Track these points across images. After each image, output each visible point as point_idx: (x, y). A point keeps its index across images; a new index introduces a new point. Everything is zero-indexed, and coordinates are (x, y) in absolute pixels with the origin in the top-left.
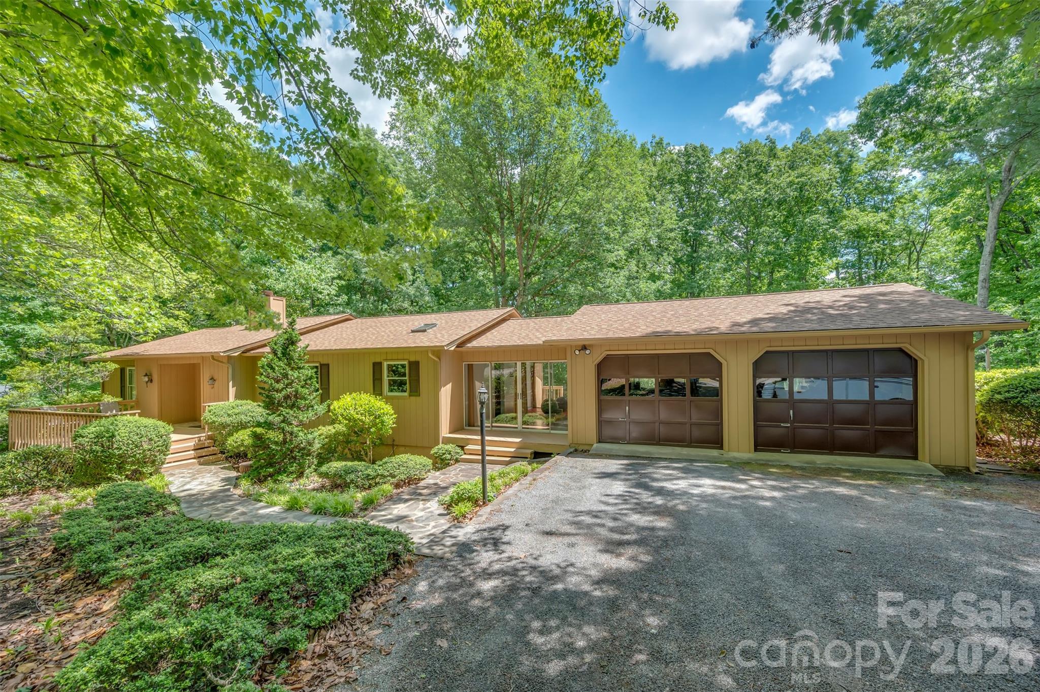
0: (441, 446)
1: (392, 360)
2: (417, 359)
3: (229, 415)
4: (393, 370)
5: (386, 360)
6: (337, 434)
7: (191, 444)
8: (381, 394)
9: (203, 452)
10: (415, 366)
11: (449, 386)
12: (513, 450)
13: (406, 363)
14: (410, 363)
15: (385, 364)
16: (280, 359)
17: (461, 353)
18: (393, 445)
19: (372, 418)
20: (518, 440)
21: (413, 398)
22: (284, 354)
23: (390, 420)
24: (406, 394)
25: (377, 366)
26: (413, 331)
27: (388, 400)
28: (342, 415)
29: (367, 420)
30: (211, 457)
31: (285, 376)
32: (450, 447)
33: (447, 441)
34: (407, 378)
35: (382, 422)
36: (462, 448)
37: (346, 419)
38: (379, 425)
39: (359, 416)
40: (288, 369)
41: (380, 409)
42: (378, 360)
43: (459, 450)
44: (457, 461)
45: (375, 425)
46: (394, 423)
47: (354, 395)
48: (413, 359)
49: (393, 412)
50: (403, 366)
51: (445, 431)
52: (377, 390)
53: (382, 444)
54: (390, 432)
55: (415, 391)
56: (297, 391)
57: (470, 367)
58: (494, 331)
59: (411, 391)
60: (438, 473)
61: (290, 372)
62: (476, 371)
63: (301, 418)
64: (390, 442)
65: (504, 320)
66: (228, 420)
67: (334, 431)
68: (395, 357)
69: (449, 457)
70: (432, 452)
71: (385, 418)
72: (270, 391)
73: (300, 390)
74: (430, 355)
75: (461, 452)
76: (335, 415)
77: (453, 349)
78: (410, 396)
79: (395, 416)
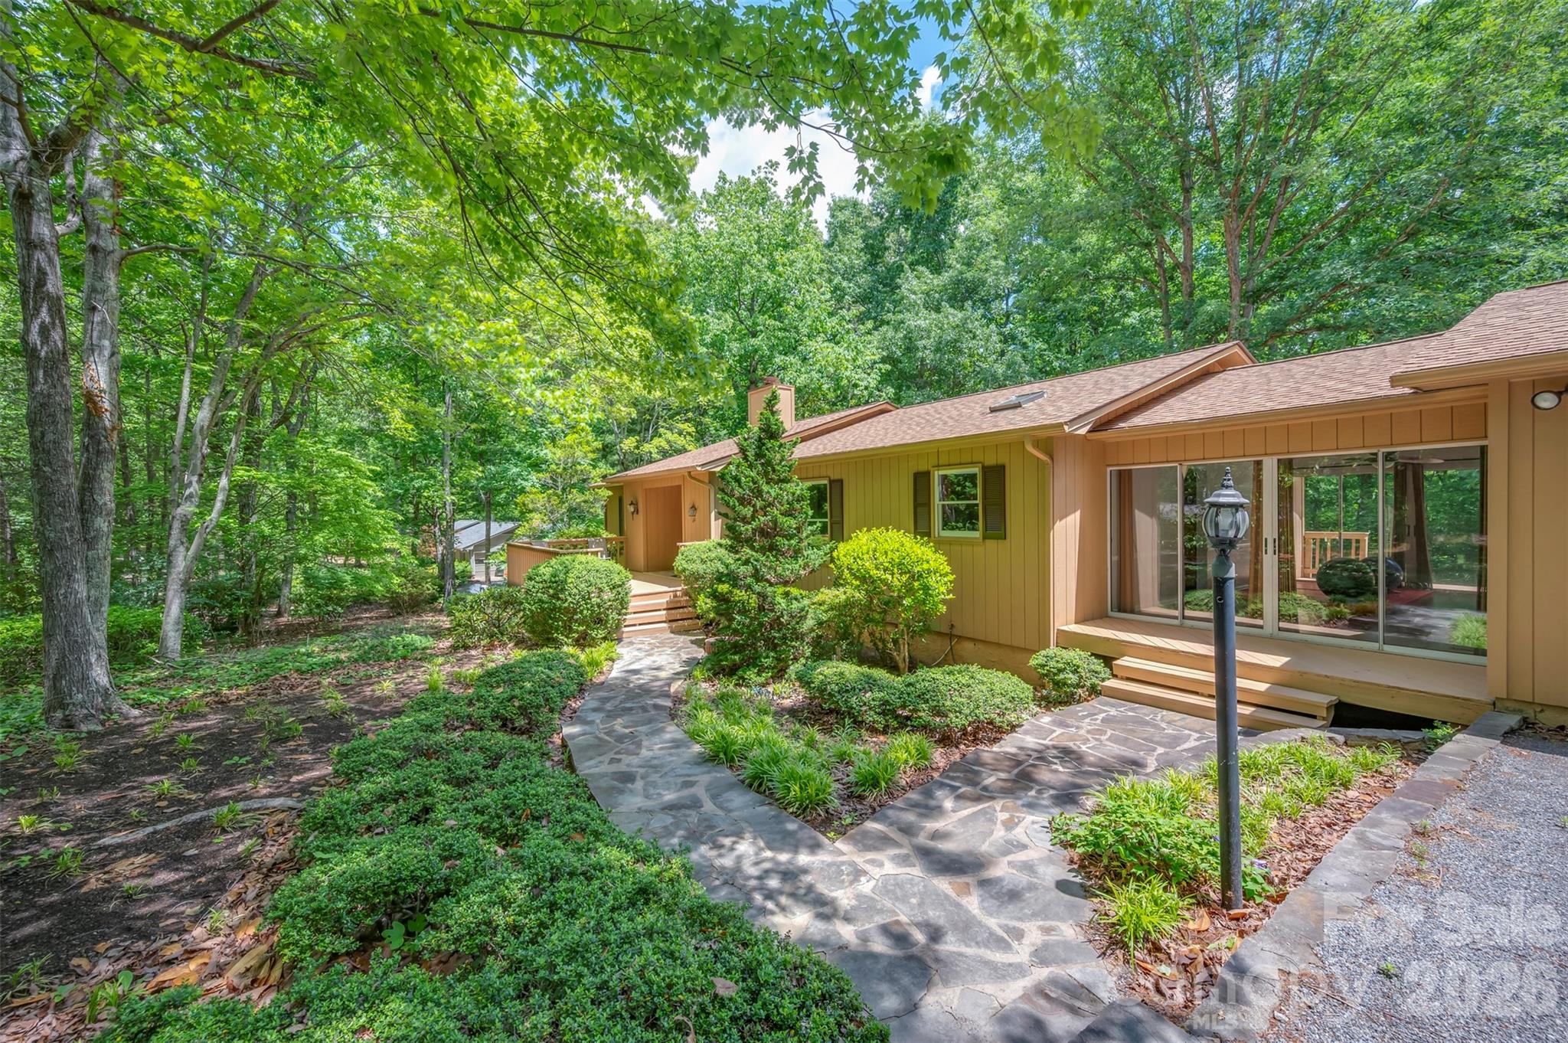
0: (1052, 650)
1: (949, 465)
2: (1000, 462)
3: (703, 562)
4: (951, 487)
5: (938, 466)
6: (849, 604)
7: (663, 600)
8: (928, 534)
9: (677, 614)
10: (995, 476)
11: (1074, 520)
12: (1262, 687)
13: (975, 470)
14: (986, 470)
15: (936, 475)
16: (751, 466)
17: (1103, 446)
18: (951, 636)
19: (904, 578)
20: (1277, 661)
21: (991, 544)
22: (759, 456)
23: (941, 586)
24: (977, 534)
25: (921, 480)
26: (993, 410)
27: (940, 545)
28: (850, 569)
29: (897, 581)
30: (686, 623)
31: (759, 493)
32: (1075, 655)
33: (1068, 641)
34: (979, 501)
35: (926, 588)
36: (1108, 661)
37: (856, 578)
38: (920, 594)
39: (880, 573)
40: (762, 481)
41: (920, 561)
42: (923, 468)
43: (1098, 666)
44: (1094, 691)
45: (910, 591)
46: (949, 592)
47: (875, 532)
48: (991, 460)
49: (948, 569)
50: (972, 478)
51: (1064, 616)
52: (921, 528)
53: (927, 630)
54: (943, 609)
55: (997, 529)
56: (775, 522)
57: (1124, 479)
58: (1188, 395)
59: (986, 529)
60: (1046, 720)
61: (765, 488)
62: (1138, 487)
63: (779, 570)
64: (945, 629)
65: (1206, 374)
66: (700, 568)
67: (843, 597)
68: (954, 459)
69: (1072, 678)
70: (1033, 662)
71: (932, 581)
72: (735, 520)
73: (781, 519)
74: (1030, 448)
75: (1105, 672)
76: (839, 568)
77: (1083, 431)
78: (985, 538)
79: (951, 577)
